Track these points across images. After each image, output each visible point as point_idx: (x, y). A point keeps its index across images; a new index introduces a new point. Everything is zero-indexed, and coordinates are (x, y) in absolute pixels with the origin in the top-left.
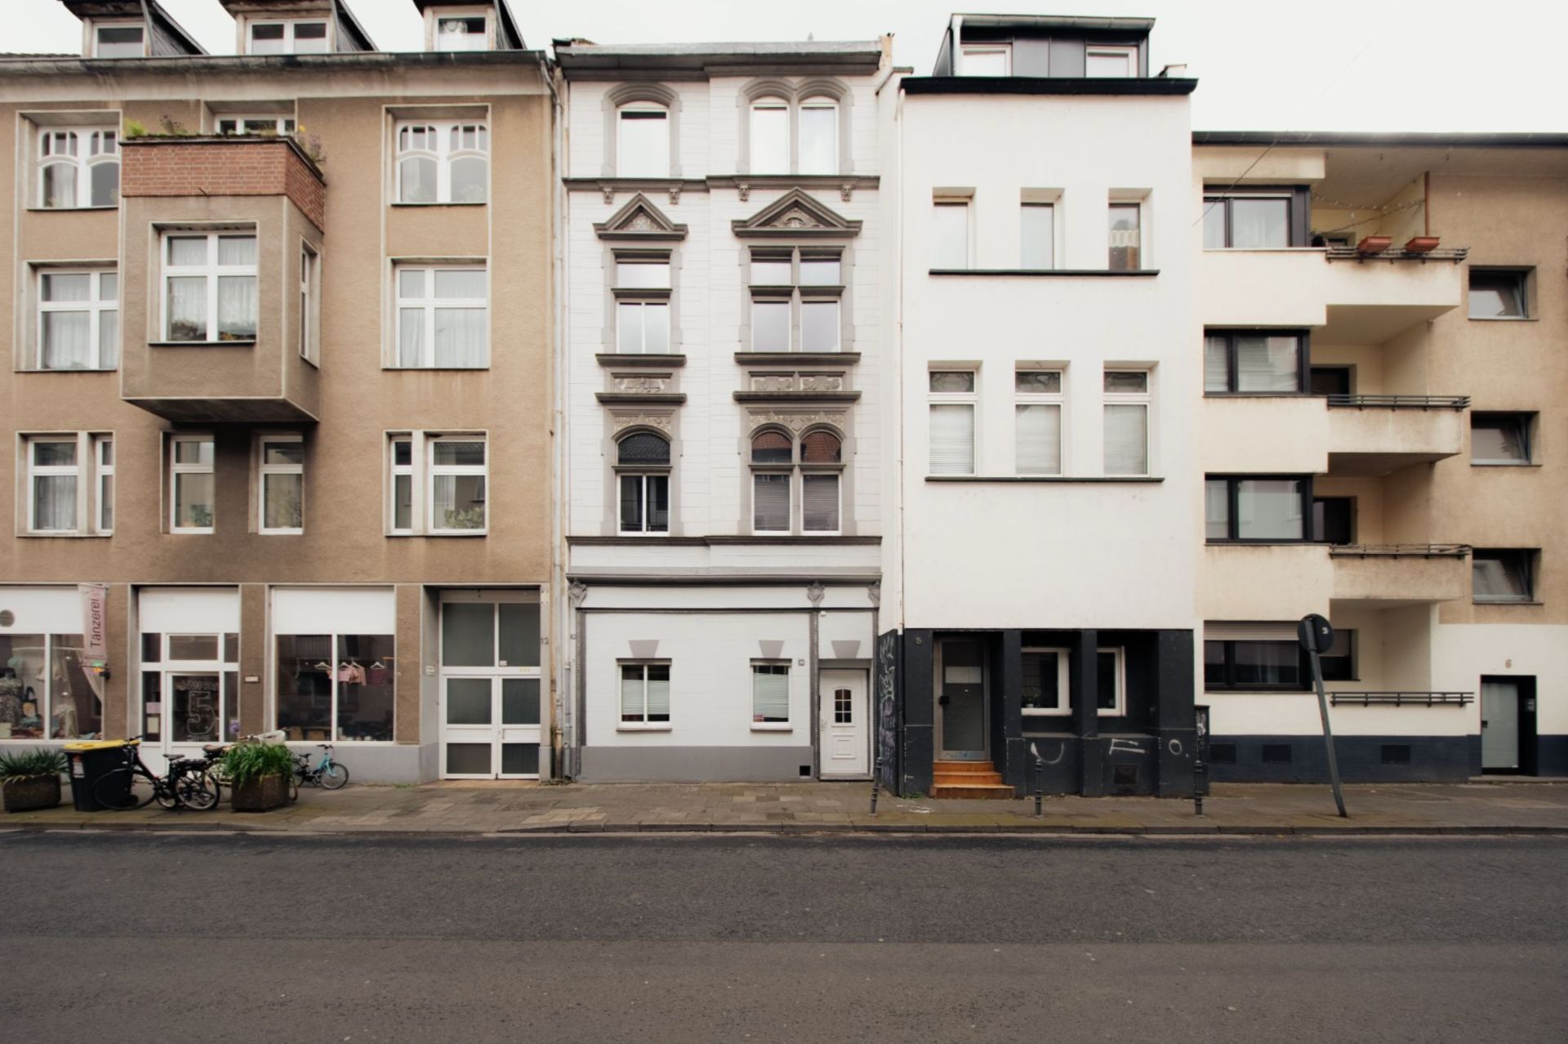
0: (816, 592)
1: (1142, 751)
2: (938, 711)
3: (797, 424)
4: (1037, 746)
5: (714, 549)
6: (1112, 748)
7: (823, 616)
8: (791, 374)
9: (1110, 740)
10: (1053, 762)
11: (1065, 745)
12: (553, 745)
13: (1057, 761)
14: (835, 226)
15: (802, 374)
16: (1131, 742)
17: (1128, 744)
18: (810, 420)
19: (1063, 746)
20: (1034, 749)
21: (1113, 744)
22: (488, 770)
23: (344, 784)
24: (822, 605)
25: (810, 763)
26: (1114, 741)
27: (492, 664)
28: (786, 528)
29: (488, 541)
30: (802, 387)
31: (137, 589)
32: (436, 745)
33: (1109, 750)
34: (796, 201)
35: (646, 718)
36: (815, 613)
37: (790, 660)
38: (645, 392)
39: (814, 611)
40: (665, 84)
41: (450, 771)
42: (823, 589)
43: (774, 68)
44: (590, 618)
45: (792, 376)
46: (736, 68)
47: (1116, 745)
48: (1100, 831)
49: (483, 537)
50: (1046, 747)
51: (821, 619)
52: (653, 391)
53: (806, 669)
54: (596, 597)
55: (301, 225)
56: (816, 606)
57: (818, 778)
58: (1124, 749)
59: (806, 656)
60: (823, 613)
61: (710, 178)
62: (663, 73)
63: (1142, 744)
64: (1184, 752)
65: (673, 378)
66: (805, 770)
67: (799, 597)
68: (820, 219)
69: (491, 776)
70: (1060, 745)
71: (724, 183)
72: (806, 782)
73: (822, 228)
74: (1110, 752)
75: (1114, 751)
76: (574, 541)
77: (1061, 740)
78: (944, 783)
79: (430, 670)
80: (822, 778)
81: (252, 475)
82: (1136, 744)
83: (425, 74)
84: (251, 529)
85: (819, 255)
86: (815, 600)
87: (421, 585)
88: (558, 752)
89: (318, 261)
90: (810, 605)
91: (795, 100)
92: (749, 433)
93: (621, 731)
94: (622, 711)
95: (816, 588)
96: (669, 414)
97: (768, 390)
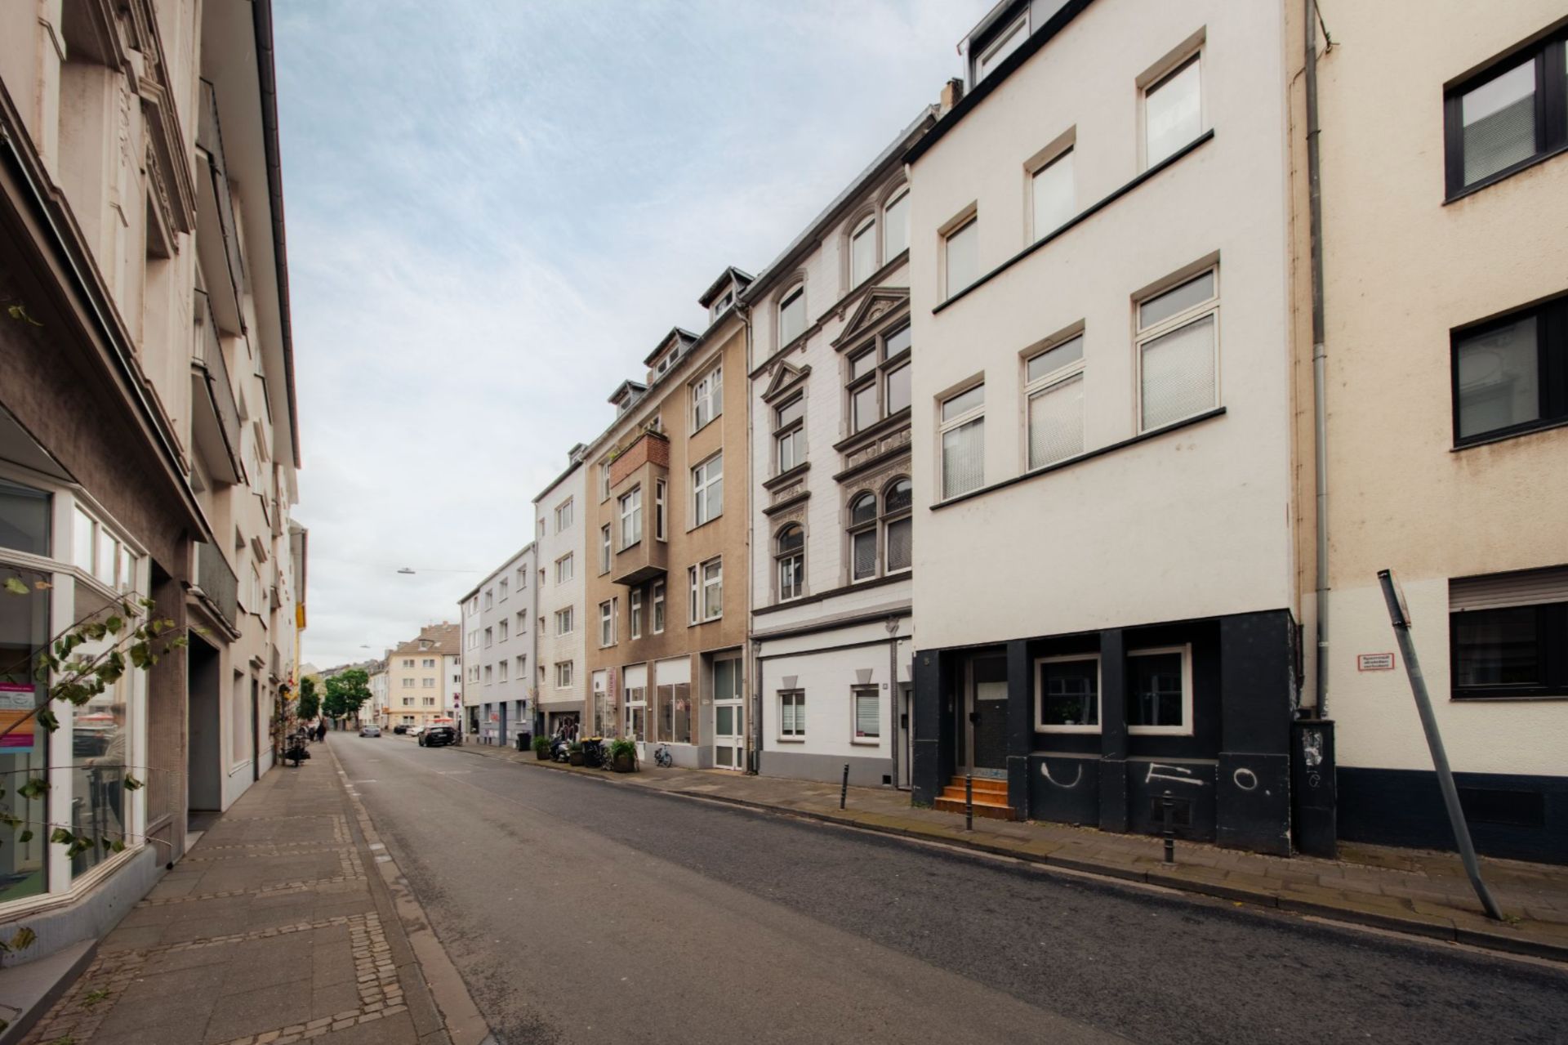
0: (892, 624)
1: (1199, 782)
2: (970, 727)
3: (877, 484)
4: (1048, 766)
5: (825, 602)
6: (1150, 775)
7: (901, 644)
8: (873, 444)
9: (1147, 765)
10: (1068, 786)
11: (1083, 768)
12: (748, 749)
13: (1074, 785)
14: (901, 297)
15: (882, 439)
16: (1179, 769)
17: (1176, 770)
18: (889, 475)
19: (1080, 769)
20: (1044, 770)
21: (1151, 770)
22: (731, 764)
23: (669, 766)
24: (899, 634)
25: (890, 773)
26: (1152, 766)
27: (732, 698)
28: (872, 573)
29: (722, 621)
30: (883, 450)
31: (624, 668)
32: (711, 747)
33: (1145, 777)
34: (875, 297)
35: (794, 732)
36: (894, 642)
37: (877, 685)
38: (791, 497)
39: (892, 641)
40: (800, 267)
41: (718, 763)
42: (898, 621)
43: (858, 199)
44: (766, 664)
45: (875, 444)
46: (835, 221)
47: (1155, 771)
48: (994, 851)
49: (719, 620)
50: (1063, 769)
51: (899, 647)
52: (795, 494)
53: (889, 691)
54: (768, 649)
55: (656, 471)
56: (893, 636)
57: (897, 786)
58: (1168, 777)
59: (889, 682)
60: (899, 642)
61: (819, 320)
62: (795, 262)
63: (1197, 772)
64: (1261, 788)
65: (804, 481)
66: (887, 779)
67: (880, 631)
68: (893, 299)
69: (732, 768)
70: (1078, 768)
71: (829, 317)
72: (888, 789)
73: (896, 304)
74: (1147, 781)
75: (1152, 779)
76: (756, 613)
77: (1077, 762)
78: (955, 797)
79: (706, 702)
80: (900, 788)
81: (651, 604)
82: (1189, 772)
83: (698, 354)
84: (650, 632)
85: (898, 327)
86: (892, 631)
87: (699, 653)
88: (750, 753)
89: (667, 484)
90: (888, 636)
91: (877, 208)
92: (846, 504)
93: (780, 742)
94: (783, 727)
95: (892, 620)
96: (802, 509)
97: (860, 462)
